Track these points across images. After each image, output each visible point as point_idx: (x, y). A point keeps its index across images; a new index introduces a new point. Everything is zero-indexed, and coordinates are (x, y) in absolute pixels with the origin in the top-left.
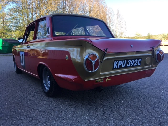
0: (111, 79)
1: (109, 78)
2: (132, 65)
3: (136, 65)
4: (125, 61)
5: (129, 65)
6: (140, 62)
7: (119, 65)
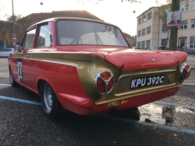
0: (127, 101)
1: (126, 99)
2: (153, 84)
3: (158, 83)
4: (145, 79)
5: (149, 83)
6: (162, 79)
7: (138, 83)
